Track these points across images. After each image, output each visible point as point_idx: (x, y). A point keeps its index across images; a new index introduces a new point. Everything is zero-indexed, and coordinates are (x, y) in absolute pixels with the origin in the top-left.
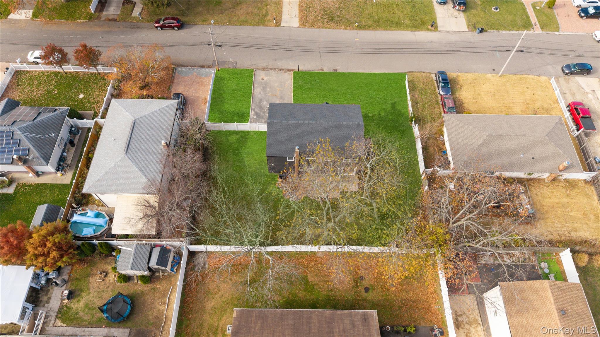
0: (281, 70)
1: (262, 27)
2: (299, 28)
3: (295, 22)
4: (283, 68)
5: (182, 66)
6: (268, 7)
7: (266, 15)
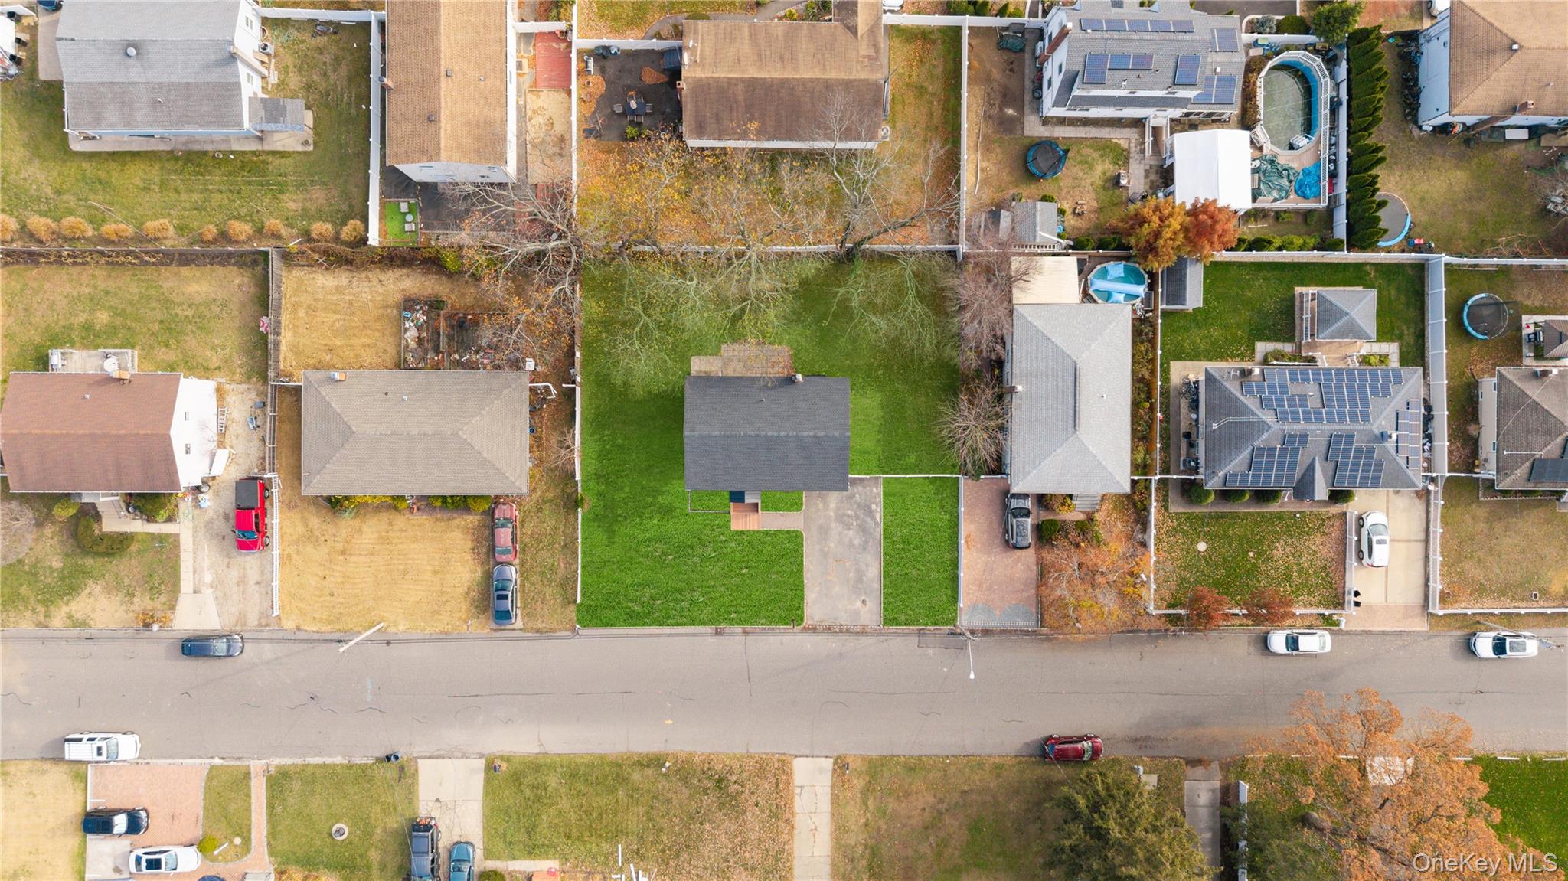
0: (829, 630)
1: (874, 753)
2: (793, 752)
3: (801, 771)
4: (825, 636)
5: (1027, 633)
6: (862, 821)
7: (866, 792)
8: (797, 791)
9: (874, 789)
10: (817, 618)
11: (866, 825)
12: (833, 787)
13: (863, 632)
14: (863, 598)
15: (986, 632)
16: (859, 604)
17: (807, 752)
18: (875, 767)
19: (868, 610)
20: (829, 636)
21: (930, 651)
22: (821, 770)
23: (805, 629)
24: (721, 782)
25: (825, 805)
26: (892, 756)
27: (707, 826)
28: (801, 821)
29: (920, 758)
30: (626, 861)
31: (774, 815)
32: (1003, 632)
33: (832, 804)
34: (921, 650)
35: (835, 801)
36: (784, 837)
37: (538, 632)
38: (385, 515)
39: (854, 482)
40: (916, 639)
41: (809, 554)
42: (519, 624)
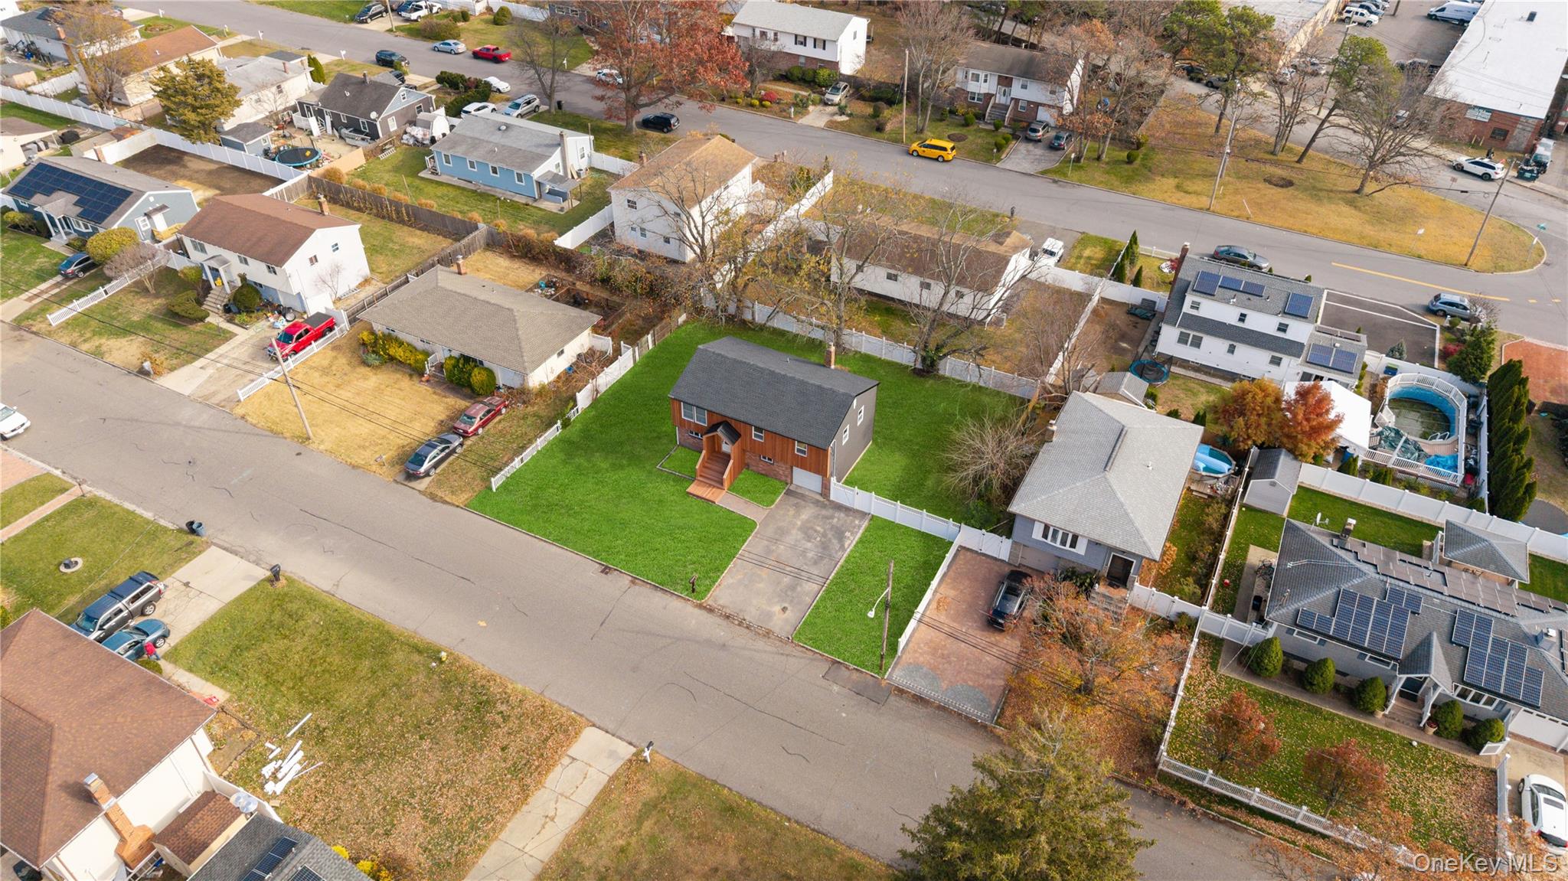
0: (728, 617)
1: (695, 768)
2: (595, 719)
4: (719, 620)
6: (621, 842)
7: (652, 807)
8: (566, 761)
9: (663, 810)
10: (721, 602)
11: (622, 850)
12: (613, 778)
13: (768, 634)
14: (786, 605)
15: (919, 699)
16: (777, 608)
17: (611, 727)
18: (682, 784)
19: (783, 619)
20: (724, 623)
21: (836, 688)
22: (612, 754)
23: (700, 606)
24: (484, 704)
25: (586, 795)
26: (715, 782)
27: (426, 744)
28: (541, 800)
29: (751, 800)
30: (301, 733)
31: (515, 770)
32: (941, 708)
33: (597, 799)
34: (824, 683)
35: (604, 798)
36: (504, 805)
37: (433, 497)
38: (398, 376)
39: (839, 507)
40: (825, 666)
41: (752, 545)
42: (423, 484)
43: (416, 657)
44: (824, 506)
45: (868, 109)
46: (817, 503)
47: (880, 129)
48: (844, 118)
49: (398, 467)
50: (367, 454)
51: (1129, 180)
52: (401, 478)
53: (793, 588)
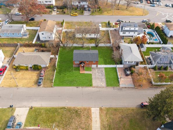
0: (97, 87)
2: (91, 107)
3: (93, 110)
5: (133, 88)
6: (106, 120)
7: (106, 114)
8: (92, 113)
9: (108, 113)
10: (95, 86)
12: (100, 113)
13: (103, 87)
15: (125, 88)
16: (102, 84)
17: (94, 107)
18: (108, 109)
19: (104, 84)
20: (97, 88)
21: (116, 90)
22: (97, 110)
23: (93, 87)
24: (77, 111)
25: (98, 116)
26: (111, 108)
27: (73, 120)
28: (93, 119)
29: (117, 108)
30: (55, 127)
31: (87, 117)
32: (128, 87)
33: (100, 116)
34: (114, 90)
35: (100, 115)
36: (90, 122)
37: (45, 87)
38: (24, 71)
39: (100, 68)
40: (113, 88)
41: (93, 77)
42: (42, 86)
43: (62, 110)
44: (98, 69)
45: (61, 10)
46: (96, 68)
47: (65, 13)
48: (58, 12)
49: (36, 85)
50: (29, 85)
51: (101, 13)
52: (38, 86)
53: (102, 80)
